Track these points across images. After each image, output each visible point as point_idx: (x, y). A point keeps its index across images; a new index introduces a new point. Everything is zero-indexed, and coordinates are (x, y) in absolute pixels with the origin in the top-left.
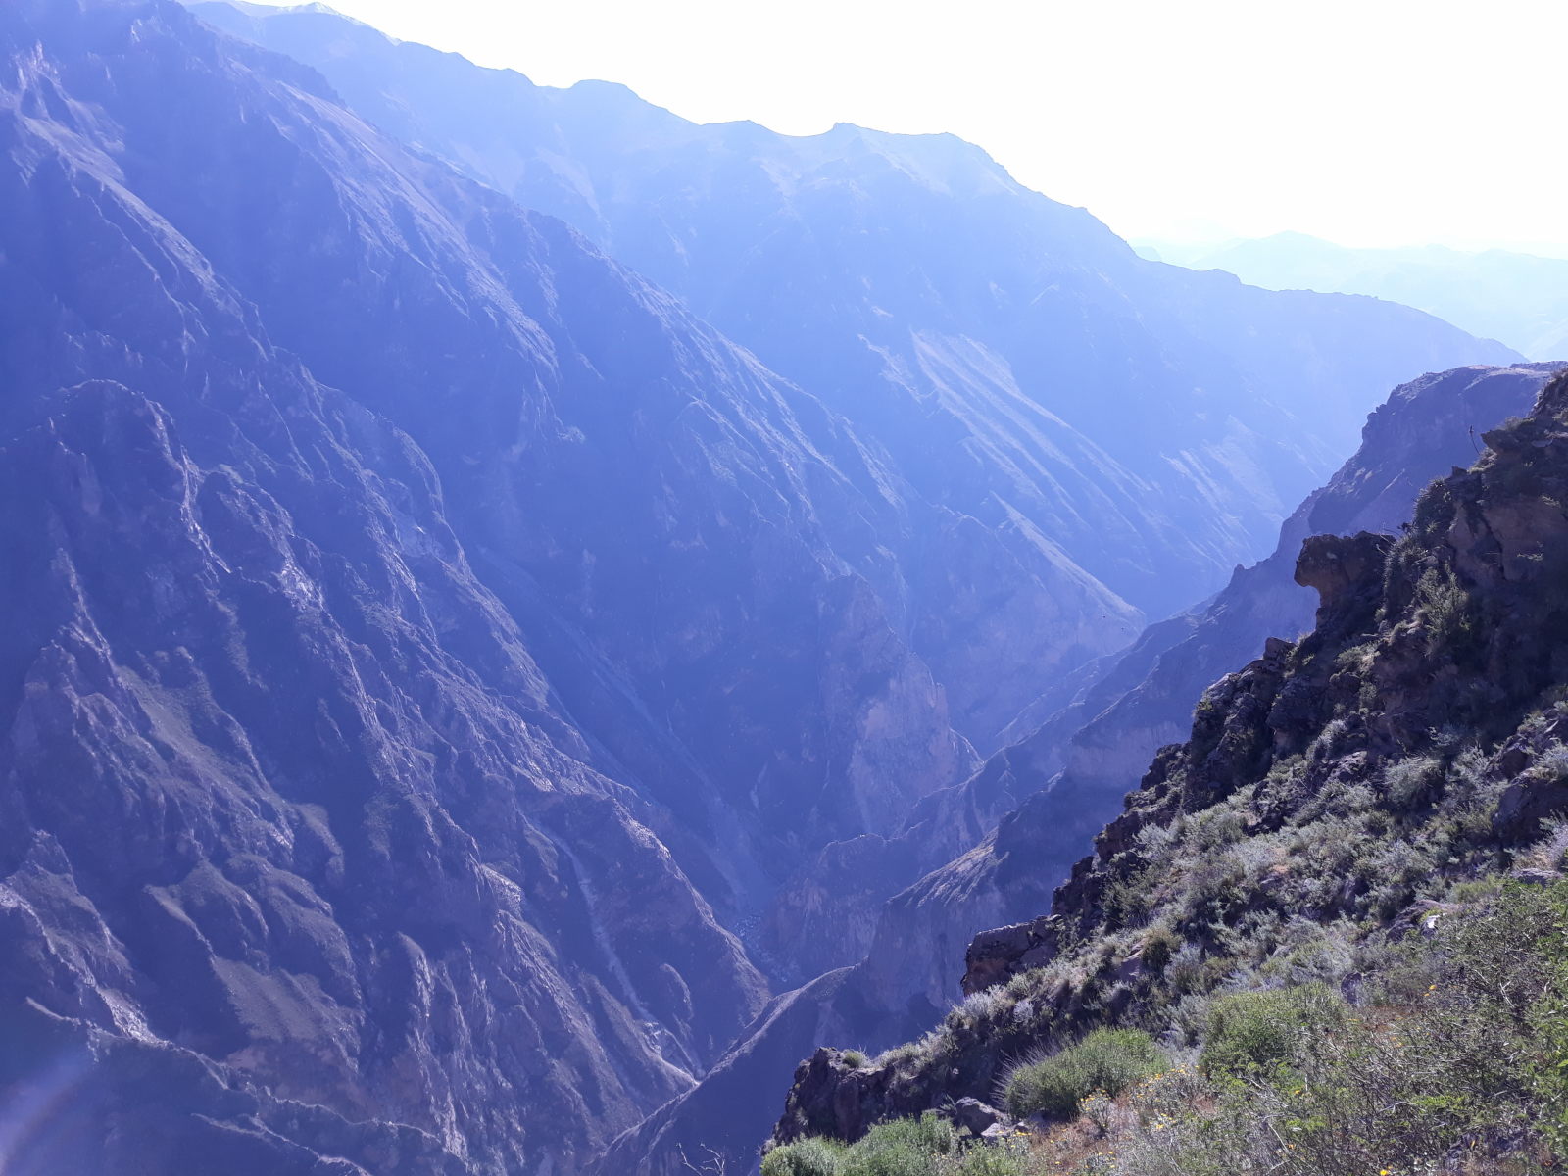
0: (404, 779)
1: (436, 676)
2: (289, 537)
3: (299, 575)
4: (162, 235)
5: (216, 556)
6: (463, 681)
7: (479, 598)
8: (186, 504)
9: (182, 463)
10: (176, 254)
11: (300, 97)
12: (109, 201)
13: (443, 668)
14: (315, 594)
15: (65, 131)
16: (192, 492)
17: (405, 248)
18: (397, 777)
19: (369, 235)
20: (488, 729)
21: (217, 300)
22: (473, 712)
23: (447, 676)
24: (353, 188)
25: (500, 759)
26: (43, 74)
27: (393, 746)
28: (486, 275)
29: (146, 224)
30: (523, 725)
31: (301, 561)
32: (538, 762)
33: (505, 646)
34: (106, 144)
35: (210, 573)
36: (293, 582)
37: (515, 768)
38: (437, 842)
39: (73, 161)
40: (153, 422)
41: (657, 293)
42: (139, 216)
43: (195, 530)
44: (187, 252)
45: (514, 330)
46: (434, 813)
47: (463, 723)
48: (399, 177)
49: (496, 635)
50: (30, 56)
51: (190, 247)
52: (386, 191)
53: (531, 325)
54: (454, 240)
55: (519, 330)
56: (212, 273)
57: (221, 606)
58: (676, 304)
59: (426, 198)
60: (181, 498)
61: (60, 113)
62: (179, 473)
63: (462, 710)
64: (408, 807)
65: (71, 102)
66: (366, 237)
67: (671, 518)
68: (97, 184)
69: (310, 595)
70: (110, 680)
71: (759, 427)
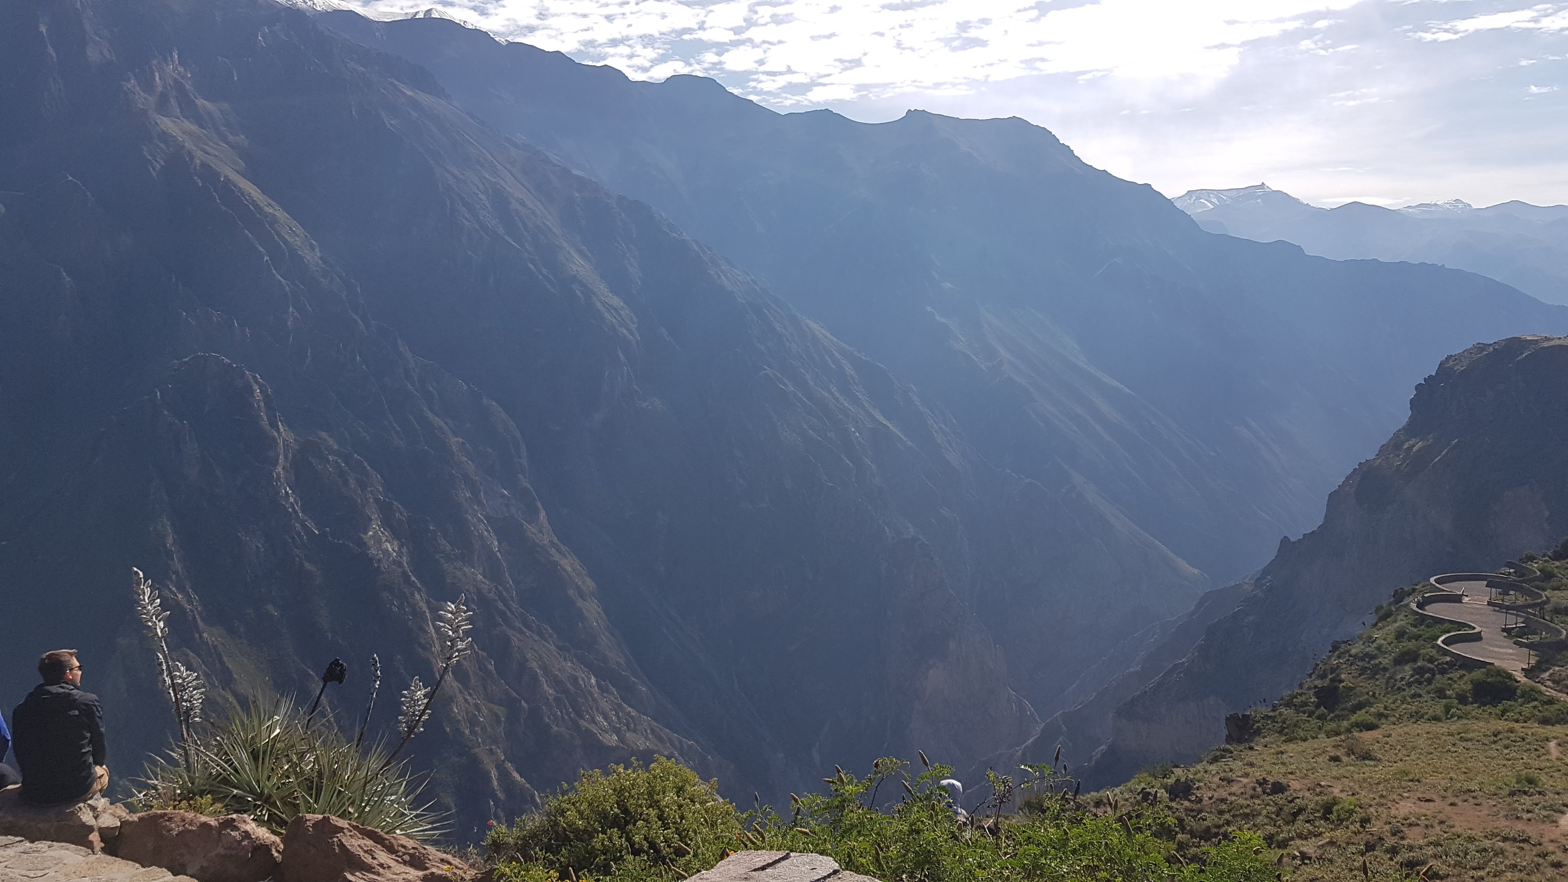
0: (472, 732)
1: (510, 632)
2: (377, 500)
3: (384, 534)
4: (274, 221)
5: (306, 518)
6: (537, 638)
7: (557, 557)
8: (279, 469)
9: (278, 430)
10: (287, 237)
11: (409, 93)
12: (228, 190)
13: (518, 624)
14: (400, 554)
15: (194, 128)
16: (286, 457)
17: (501, 231)
18: (467, 732)
19: (466, 219)
20: (557, 683)
21: (322, 280)
22: (544, 668)
23: (521, 632)
24: (455, 177)
25: (568, 714)
26: (177, 77)
27: (466, 700)
28: (576, 256)
29: (260, 209)
30: (593, 681)
31: (387, 523)
32: (606, 717)
33: (580, 603)
34: (231, 138)
35: (299, 534)
36: (379, 542)
37: (582, 723)
38: (501, 795)
39: (199, 153)
40: (252, 391)
41: (735, 270)
42: (254, 202)
43: (287, 492)
44: (297, 235)
45: (599, 305)
46: (499, 767)
47: (534, 678)
48: (499, 167)
49: (571, 592)
50: (166, 62)
51: (299, 230)
52: (485, 178)
53: (616, 301)
54: (547, 223)
55: (604, 306)
56: (319, 254)
57: (308, 566)
58: (753, 280)
59: (524, 186)
60: (275, 463)
61: (190, 111)
62: (274, 439)
63: (534, 665)
64: (475, 761)
65: (200, 102)
66: (465, 221)
67: (741, 481)
68: (217, 174)
69: (395, 554)
70: (197, 635)
71: (826, 394)
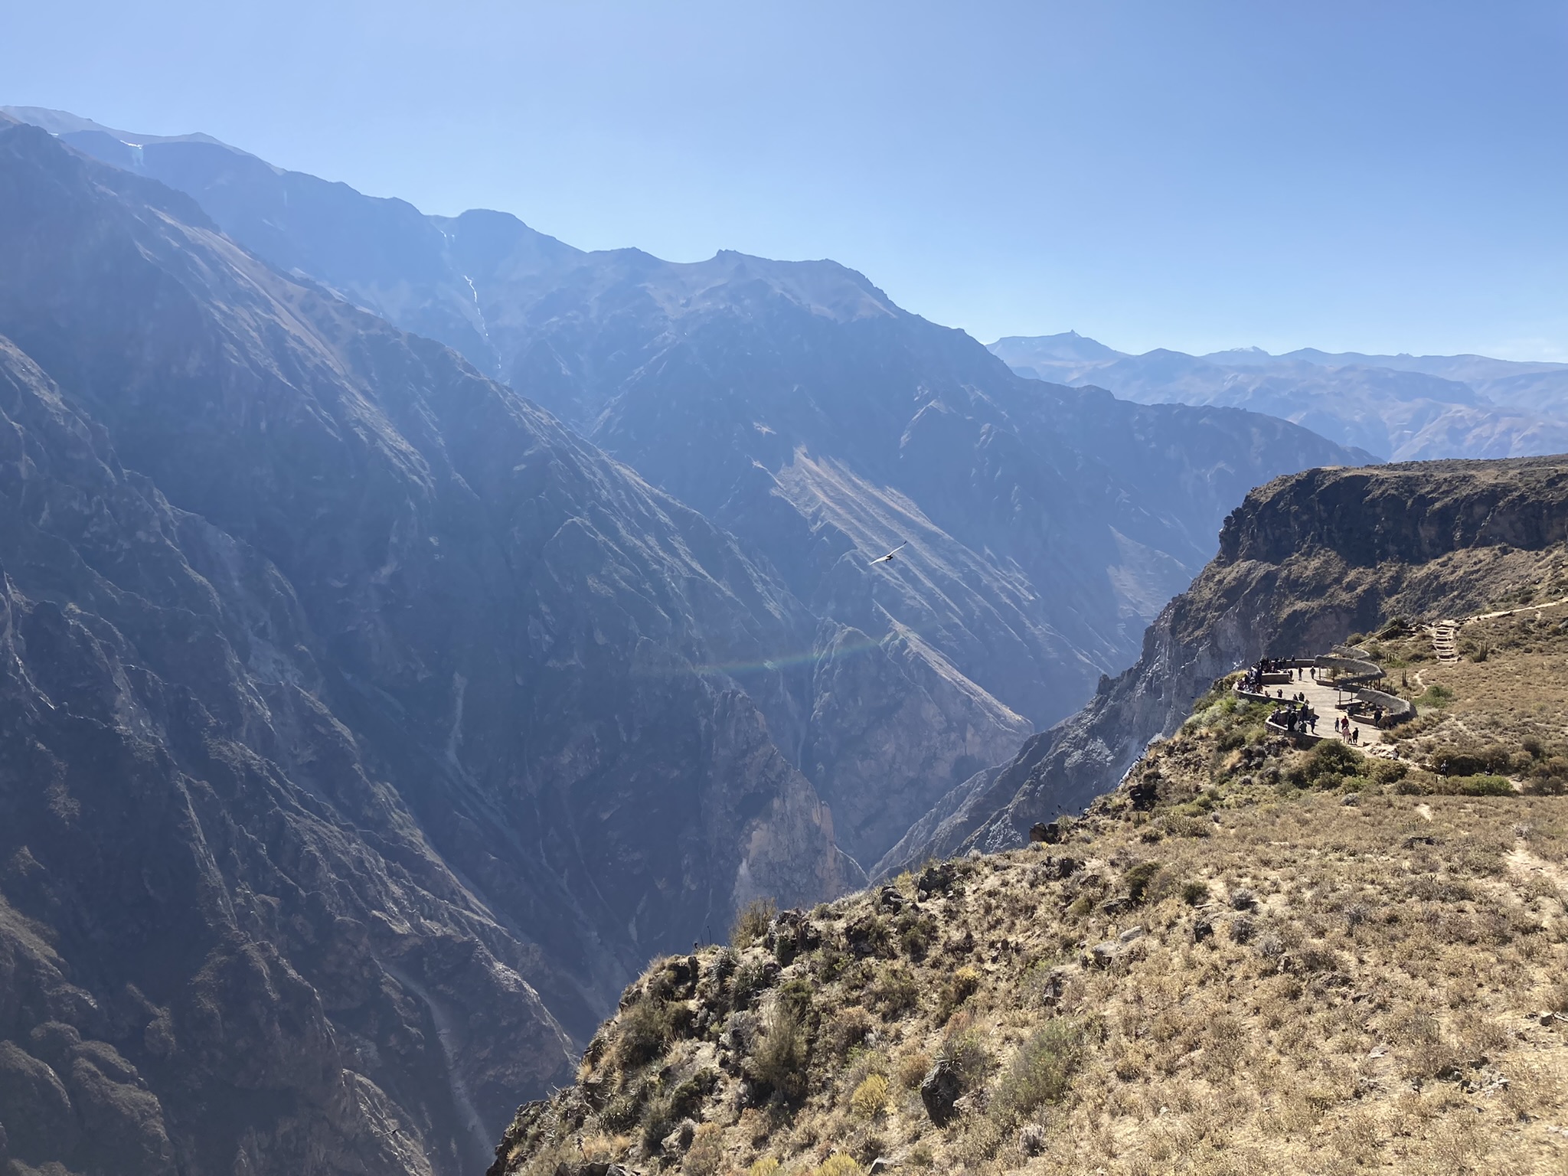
0: (240, 927)
1: (285, 812)
2: (127, 670)
3: (136, 709)
4: (5, 357)
5: (38, 691)
6: (317, 819)
8: (7, 638)
10: (19, 375)
11: (168, 221)
13: (295, 804)
14: (155, 730)
16: (15, 624)
17: (276, 371)
18: (234, 927)
19: (235, 358)
20: (338, 867)
21: (64, 424)
22: (325, 850)
23: (299, 813)
24: (221, 311)
25: (353, 901)
27: (232, 891)
28: (360, 397)
30: (381, 862)
31: (138, 693)
32: (396, 902)
35: (31, 710)
36: (130, 717)
37: (370, 910)
38: (274, 996)
41: (537, 413)
43: (16, 664)
44: (32, 373)
45: (386, 451)
46: (273, 964)
47: (313, 862)
48: (273, 301)
51: (35, 368)
52: (257, 315)
53: (405, 446)
54: (328, 362)
55: (392, 452)
56: (59, 395)
57: (42, 746)
58: (558, 424)
59: (301, 322)
63: (313, 848)
64: (244, 960)
66: (233, 360)
67: (546, 637)
69: (149, 730)
71: (641, 544)
